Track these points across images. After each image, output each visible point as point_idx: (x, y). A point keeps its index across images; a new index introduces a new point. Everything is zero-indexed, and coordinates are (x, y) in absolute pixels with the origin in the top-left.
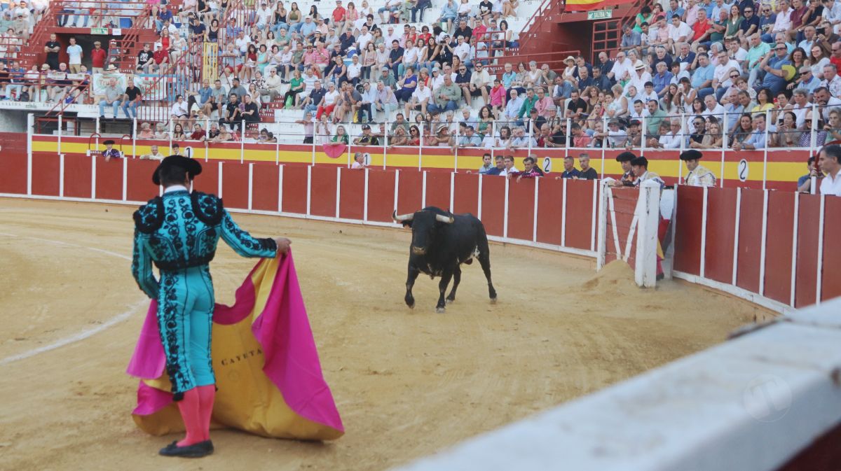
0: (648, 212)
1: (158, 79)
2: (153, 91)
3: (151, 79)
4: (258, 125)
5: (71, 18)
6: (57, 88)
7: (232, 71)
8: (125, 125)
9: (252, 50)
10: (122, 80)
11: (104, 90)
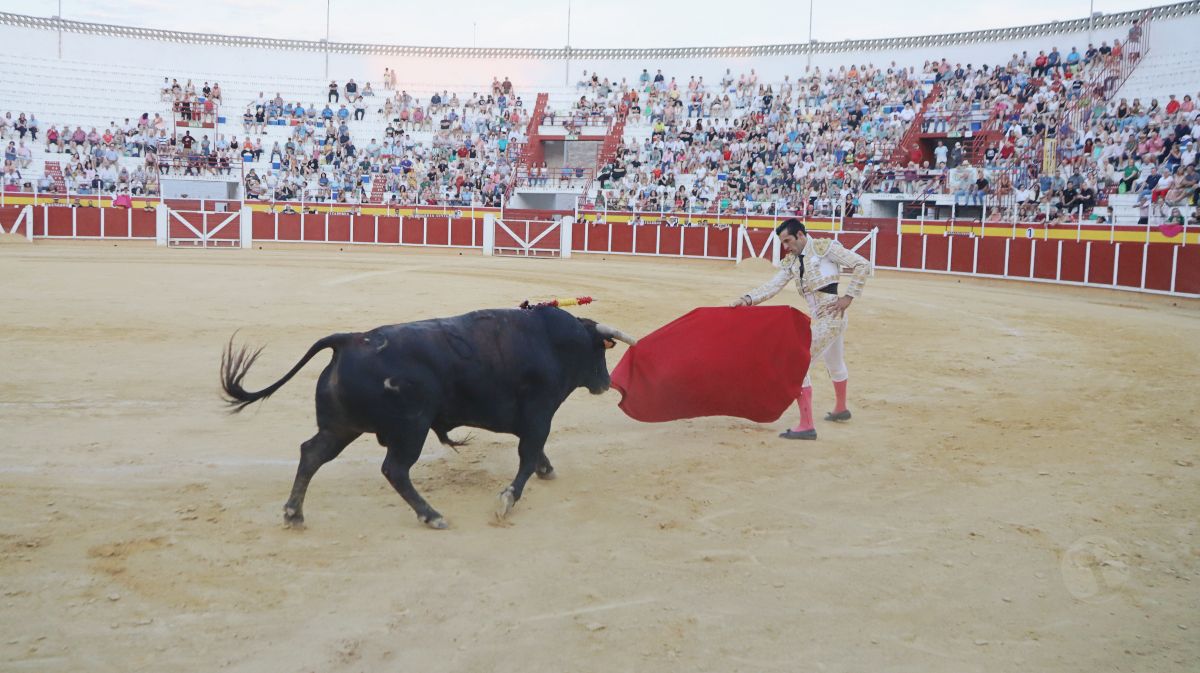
3: (997, 171)
4: (1093, 209)
5: (932, 125)
6: (921, 182)
7: (1069, 162)
8: (976, 211)
9: (1089, 143)
10: (973, 173)
11: (959, 182)
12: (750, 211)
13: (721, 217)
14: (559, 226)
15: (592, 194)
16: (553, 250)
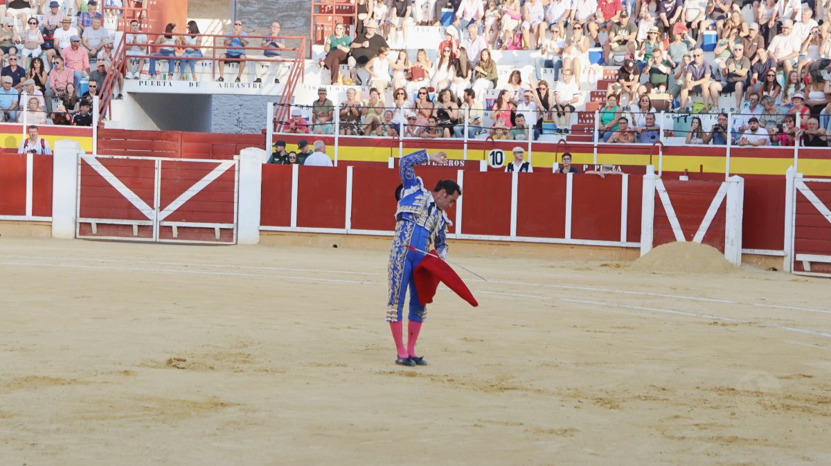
12: (669, 134)
13: (602, 149)
14: (231, 171)
15: (305, 96)
16: (217, 226)
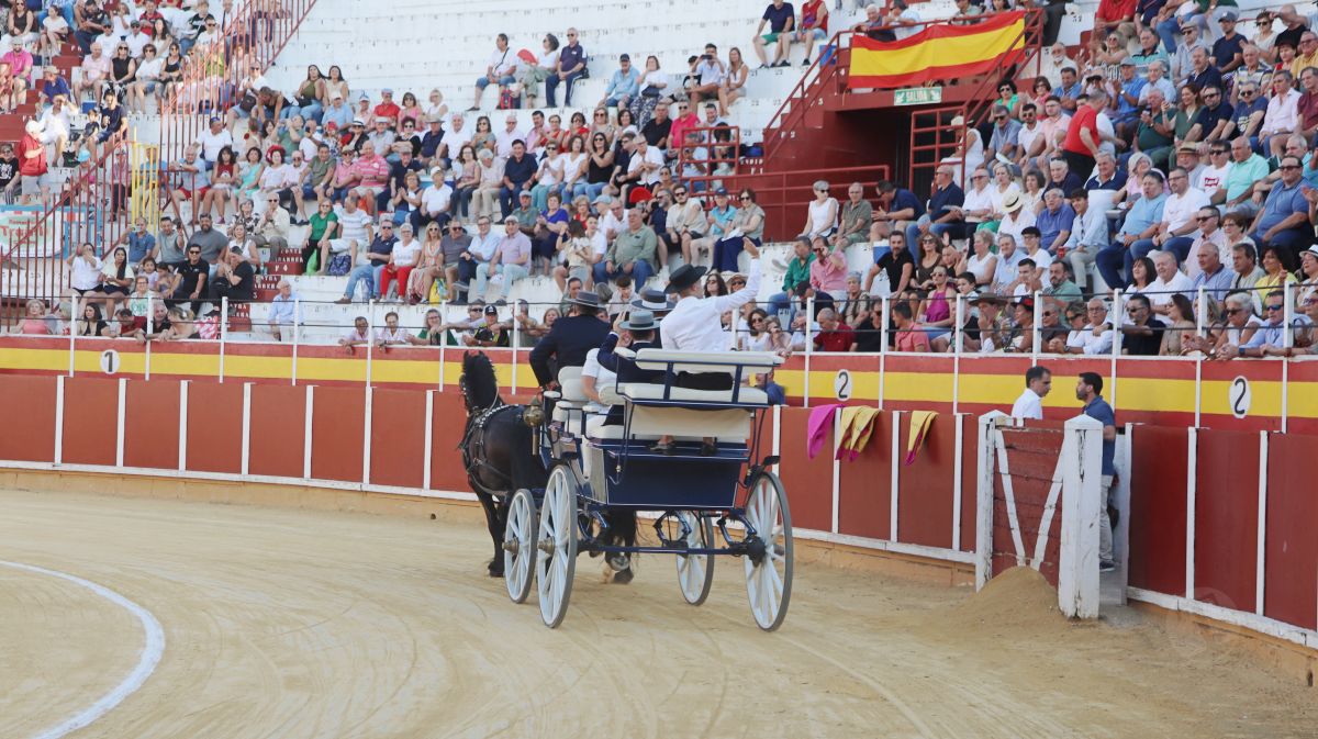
0: (1082, 476)
1: (42, 214)
2: (32, 238)
3: (28, 215)
4: (248, 307)
9: (226, 157)
